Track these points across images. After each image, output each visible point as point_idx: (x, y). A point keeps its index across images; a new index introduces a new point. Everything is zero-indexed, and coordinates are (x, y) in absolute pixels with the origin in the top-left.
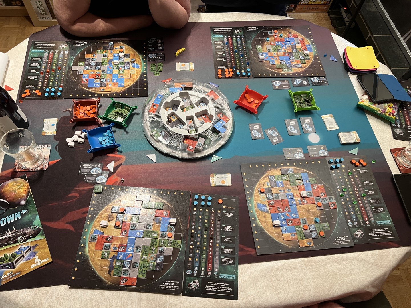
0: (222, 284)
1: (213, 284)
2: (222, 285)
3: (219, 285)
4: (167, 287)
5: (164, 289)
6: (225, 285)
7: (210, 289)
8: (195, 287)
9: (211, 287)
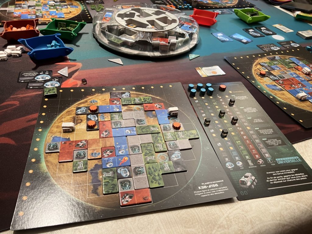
0: (287, 171)
1: (274, 173)
2: (288, 173)
3: (285, 173)
4: (207, 191)
5: (205, 196)
6: (293, 171)
7: (276, 181)
8: (252, 183)
9: (275, 179)
